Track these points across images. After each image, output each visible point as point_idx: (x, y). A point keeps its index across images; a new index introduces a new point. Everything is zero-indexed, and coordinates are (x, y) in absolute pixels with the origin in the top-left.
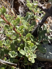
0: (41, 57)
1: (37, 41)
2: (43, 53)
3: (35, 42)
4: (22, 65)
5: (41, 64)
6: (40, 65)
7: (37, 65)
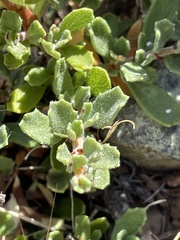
0: (149, 150)
1: (130, 55)
2: (163, 128)
3: (120, 58)
4: (33, 188)
5: (145, 184)
6: (139, 190)
7: (122, 189)
